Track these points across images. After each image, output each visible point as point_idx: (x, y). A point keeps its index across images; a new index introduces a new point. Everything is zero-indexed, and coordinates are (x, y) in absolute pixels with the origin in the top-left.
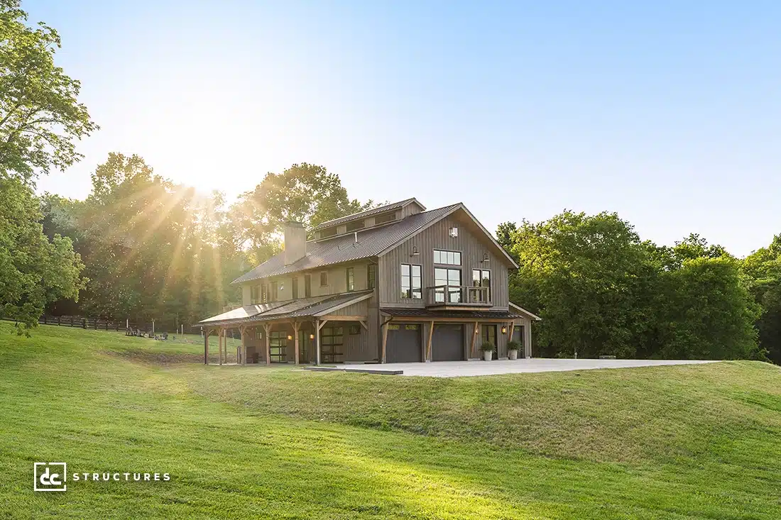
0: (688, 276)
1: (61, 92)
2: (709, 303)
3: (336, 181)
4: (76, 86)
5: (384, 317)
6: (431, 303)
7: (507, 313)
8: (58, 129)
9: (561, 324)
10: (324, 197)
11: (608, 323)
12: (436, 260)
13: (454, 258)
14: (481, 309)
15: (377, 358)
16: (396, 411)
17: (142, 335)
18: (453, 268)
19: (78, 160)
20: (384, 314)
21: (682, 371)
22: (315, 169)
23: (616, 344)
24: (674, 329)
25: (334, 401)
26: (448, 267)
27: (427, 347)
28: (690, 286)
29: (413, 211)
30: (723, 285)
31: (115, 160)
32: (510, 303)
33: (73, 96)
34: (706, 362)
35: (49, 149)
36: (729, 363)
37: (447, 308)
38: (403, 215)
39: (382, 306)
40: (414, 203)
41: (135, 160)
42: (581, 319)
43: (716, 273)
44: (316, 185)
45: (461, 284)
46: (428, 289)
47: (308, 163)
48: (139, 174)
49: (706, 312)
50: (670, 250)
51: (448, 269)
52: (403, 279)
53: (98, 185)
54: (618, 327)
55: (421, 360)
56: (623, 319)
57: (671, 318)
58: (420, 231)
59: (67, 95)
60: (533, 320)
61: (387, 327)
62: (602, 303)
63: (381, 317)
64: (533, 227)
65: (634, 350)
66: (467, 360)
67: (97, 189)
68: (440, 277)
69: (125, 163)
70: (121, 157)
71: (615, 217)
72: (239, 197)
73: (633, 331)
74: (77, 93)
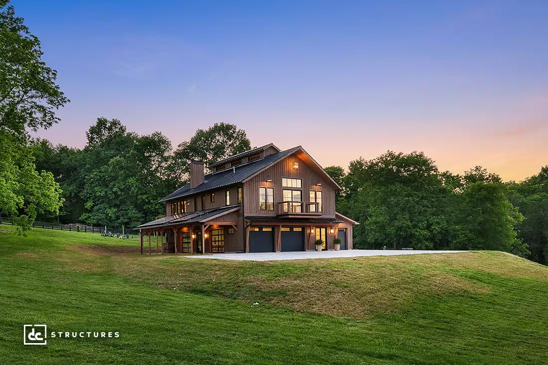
0: (469, 194)
1: (44, 77)
2: (483, 213)
3: (243, 134)
4: (53, 74)
5: (247, 222)
6: (280, 213)
7: (334, 220)
8: (44, 102)
9: (383, 228)
10: (235, 145)
11: (415, 226)
12: (284, 185)
13: (297, 183)
14: (313, 217)
15: (243, 249)
16: (220, 283)
17: (112, 235)
18: (296, 189)
19: (56, 122)
20: (247, 220)
21: (434, 257)
22: (229, 127)
23: (419, 241)
24: (458, 231)
25: (188, 277)
26: (292, 189)
27: (278, 241)
28: (470, 201)
29: (272, 152)
30: (492, 200)
31: (102, 123)
32: (336, 213)
33: (53, 80)
34: (458, 251)
35: (38, 115)
36: (474, 252)
37: (290, 217)
38: (265, 155)
39: (245, 215)
40: (272, 147)
41: (115, 123)
42: (396, 224)
43: (489, 193)
44: (230, 137)
45: (301, 201)
46: (279, 203)
47: (224, 123)
48: (117, 132)
49: (480, 219)
50: (461, 177)
51: (292, 190)
52: (261, 197)
53: (91, 140)
54: (422, 229)
55: (274, 251)
56: (425, 224)
57: (456, 223)
58: (271, 165)
59: (49, 79)
60: (353, 224)
61: (249, 229)
62: (410, 214)
63: (245, 223)
64: (366, 163)
65: (432, 245)
66: (305, 251)
67: (90, 142)
68: (287, 195)
69: (108, 125)
70: (106, 121)
71: (421, 156)
72: (179, 146)
73: (431, 231)
74: (54, 78)
